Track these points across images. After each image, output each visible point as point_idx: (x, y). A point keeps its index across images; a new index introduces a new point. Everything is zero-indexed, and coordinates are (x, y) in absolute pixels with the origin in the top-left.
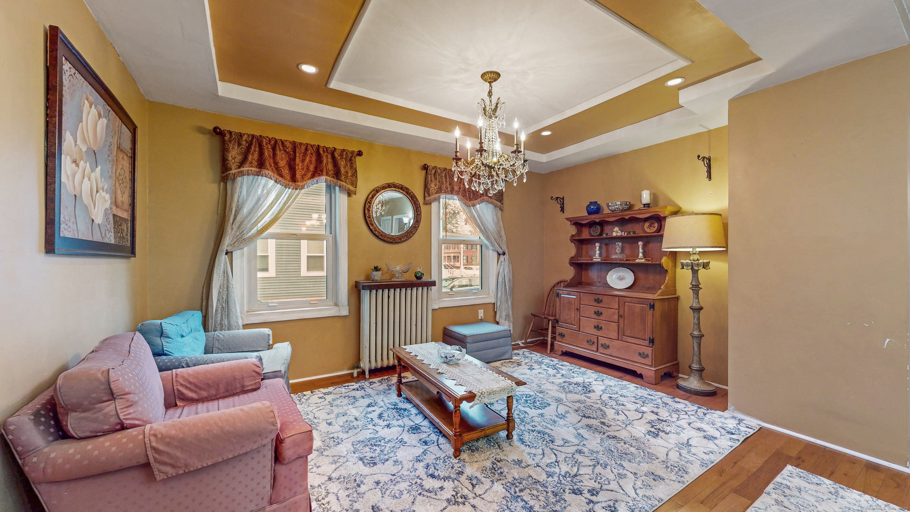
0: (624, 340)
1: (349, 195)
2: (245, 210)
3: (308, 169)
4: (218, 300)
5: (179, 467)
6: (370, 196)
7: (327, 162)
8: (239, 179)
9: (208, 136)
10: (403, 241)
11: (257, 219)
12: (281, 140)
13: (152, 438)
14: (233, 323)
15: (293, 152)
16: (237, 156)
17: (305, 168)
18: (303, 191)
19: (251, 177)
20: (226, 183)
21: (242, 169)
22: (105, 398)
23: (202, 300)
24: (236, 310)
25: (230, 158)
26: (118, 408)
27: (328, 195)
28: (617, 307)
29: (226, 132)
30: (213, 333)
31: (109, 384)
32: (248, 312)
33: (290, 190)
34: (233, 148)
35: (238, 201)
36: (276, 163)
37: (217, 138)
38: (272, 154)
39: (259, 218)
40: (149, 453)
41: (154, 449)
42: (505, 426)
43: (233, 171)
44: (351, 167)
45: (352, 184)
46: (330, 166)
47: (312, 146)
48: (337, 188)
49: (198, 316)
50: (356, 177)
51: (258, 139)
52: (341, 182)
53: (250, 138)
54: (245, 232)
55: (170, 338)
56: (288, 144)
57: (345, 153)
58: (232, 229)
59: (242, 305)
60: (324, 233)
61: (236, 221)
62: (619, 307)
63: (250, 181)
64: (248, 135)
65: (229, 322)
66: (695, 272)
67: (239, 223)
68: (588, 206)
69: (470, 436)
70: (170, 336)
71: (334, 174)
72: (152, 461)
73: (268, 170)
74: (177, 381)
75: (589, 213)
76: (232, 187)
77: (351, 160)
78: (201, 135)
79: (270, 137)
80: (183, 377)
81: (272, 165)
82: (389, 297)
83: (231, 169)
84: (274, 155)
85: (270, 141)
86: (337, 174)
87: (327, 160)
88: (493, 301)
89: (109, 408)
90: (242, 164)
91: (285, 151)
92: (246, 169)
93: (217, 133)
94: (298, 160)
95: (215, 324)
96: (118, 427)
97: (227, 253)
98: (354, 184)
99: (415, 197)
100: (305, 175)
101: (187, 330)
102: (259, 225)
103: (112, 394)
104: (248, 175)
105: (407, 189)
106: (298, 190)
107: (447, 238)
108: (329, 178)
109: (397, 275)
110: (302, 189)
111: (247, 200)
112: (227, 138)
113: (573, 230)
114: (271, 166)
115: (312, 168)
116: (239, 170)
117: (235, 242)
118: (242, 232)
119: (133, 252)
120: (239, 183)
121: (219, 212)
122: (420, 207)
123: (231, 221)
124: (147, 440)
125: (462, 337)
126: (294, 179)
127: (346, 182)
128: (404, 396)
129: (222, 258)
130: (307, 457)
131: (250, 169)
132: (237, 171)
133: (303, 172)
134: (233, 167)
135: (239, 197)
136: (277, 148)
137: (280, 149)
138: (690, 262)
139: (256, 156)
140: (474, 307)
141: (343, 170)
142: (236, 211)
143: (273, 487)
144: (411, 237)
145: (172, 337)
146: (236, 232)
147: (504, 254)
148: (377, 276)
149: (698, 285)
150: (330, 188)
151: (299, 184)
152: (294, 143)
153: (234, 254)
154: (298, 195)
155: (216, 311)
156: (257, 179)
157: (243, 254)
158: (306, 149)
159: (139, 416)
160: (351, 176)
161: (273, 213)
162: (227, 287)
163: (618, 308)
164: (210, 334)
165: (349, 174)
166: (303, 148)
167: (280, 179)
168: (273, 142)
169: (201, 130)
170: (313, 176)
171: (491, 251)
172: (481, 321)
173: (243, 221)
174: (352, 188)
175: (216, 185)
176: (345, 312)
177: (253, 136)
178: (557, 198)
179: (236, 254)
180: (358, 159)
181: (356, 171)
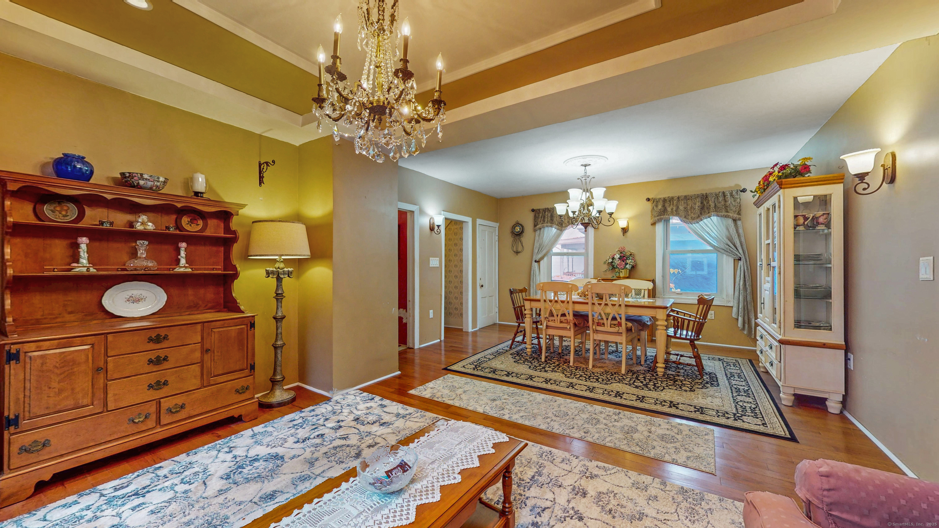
0: (212, 383)
28: (199, 339)
62: (202, 338)
66: (279, 280)
138: (275, 270)
149: (282, 294)
163: (200, 341)
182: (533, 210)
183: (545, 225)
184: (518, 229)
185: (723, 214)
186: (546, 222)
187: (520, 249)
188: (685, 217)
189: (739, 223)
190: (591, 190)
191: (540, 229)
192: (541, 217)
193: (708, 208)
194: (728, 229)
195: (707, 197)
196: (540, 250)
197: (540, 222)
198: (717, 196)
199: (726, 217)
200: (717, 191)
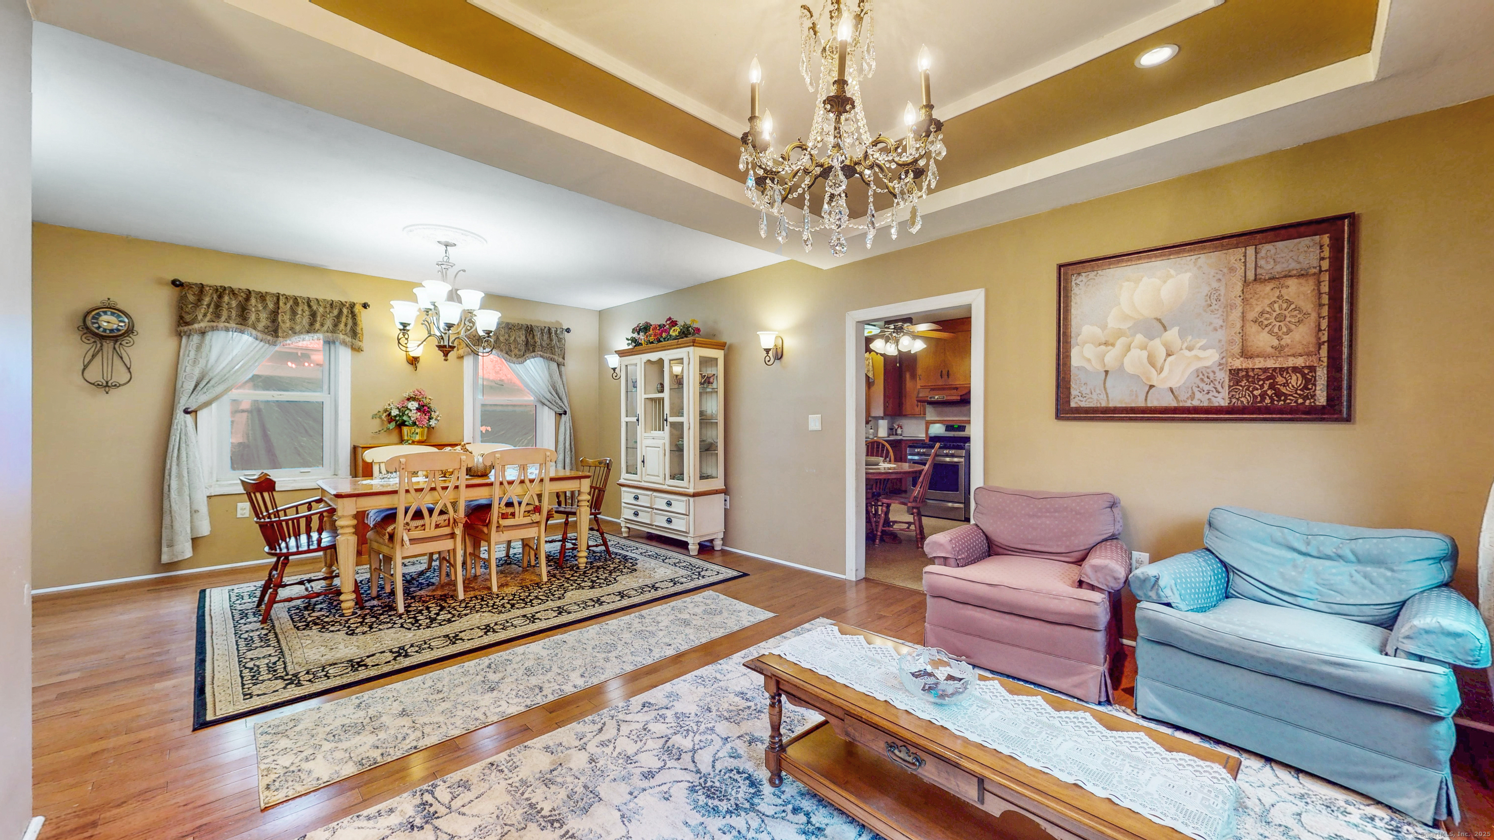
182: (176, 283)
183: (221, 325)
184: (108, 322)
185: (548, 355)
186: (223, 319)
187: (121, 375)
188: (507, 353)
189: (563, 368)
190: (459, 292)
191: (203, 333)
192: (209, 306)
193: (534, 346)
194: (551, 376)
195: (532, 330)
196: (201, 385)
197: (205, 315)
198: (542, 331)
199: (552, 360)
200: (543, 326)
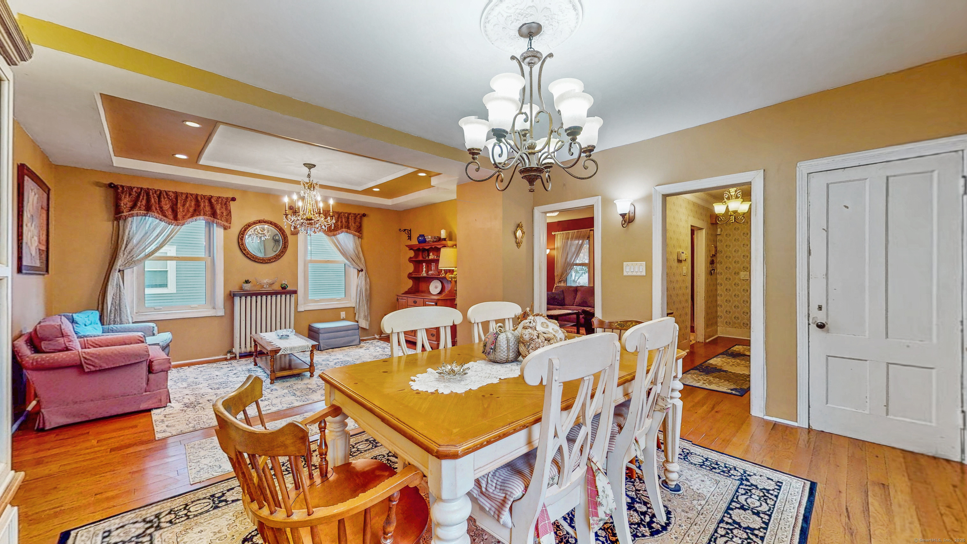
1: (225, 229)
2: (134, 241)
3: (188, 211)
4: (112, 304)
5: (97, 367)
6: (243, 229)
7: (205, 206)
8: (130, 219)
9: (102, 189)
10: (272, 262)
11: (145, 247)
12: (165, 191)
13: (83, 354)
14: (124, 320)
15: (175, 199)
16: (128, 203)
17: (185, 211)
18: (183, 227)
19: (140, 218)
20: (119, 222)
21: (132, 212)
22: (60, 336)
23: (98, 305)
24: (127, 311)
25: (122, 205)
26: (65, 341)
27: (207, 229)
29: (119, 186)
30: (107, 326)
31: (61, 330)
32: (137, 313)
33: (173, 226)
34: (125, 198)
35: (129, 234)
36: (161, 208)
37: (111, 191)
38: (157, 201)
39: (146, 246)
40: (82, 359)
41: (85, 358)
42: (309, 370)
43: (125, 214)
44: (226, 209)
45: (227, 222)
46: (208, 208)
47: (191, 195)
48: (215, 225)
49: (97, 314)
50: (231, 216)
51: (146, 191)
52: (217, 220)
53: (139, 190)
54: (134, 256)
55: (78, 324)
56: (171, 194)
57: (220, 199)
58: (124, 254)
59: (132, 308)
60: (204, 256)
61: (127, 249)
63: (139, 220)
64: (138, 188)
65: (121, 320)
67: (130, 250)
68: (418, 238)
69: (281, 374)
70: (78, 322)
71: (212, 214)
72: (83, 363)
73: (154, 212)
74: (88, 343)
75: (419, 242)
76: (124, 225)
77: (225, 204)
78: (98, 188)
79: (156, 189)
80: (91, 341)
81: (158, 208)
82: (256, 302)
83: (123, 212)
84: (160, 201)
85: (156, 192)
86: (214, 214)
87: (205, 205)
88: (354, 305)
89: (61, 340)
90: (132, 208)
91: (169, 198)
92: (136, 212)
93: (111, 187)
94: (179, 205)
95: (109, 321)
96: (65, 349)
97: (119, 271)
98: (229, 220)
99: (283, 229)
100: (185, 215)
101: (89, 322)
102: (147, 251)
103: (62, 334)
104: (137, 216)
105: (275, 223)
106: (179, 227)
107: (312, 259)
108: (207, 217)
109: (265, 287)
110: (182, 225)
111: (136, 233)
112: (120, 190)
113: (412, 254)
114: (156, 209)
115: (191, 210)
116: (130, 213)
117: (126, 263)
118: (133, 256)
119: (47, 271)
120: (130, 222)
121: (113, 242)
122: (287, 237)
123: (123, 248)
124: (81, 354)
125: (317, 329)
126: (176, 218)
127: (221, 220)
128: (258, 365)
129: (115, 276)
130: (167, 371)
131: (139, 212)
132: (128, 213)
133: (184, 214)
134: (125, 211)
135: (130, 231)
136: (162, 197)
137: (164, 197)
139: (144, 202)
140: (338, 310)
141: (218, 212)
142: (127, 241)
143: (147, 384)
144: (279, 259)
145: (80, 323)
146: (127, 256)
147: (362, 270)
148: (247, 287)
150: (209, 225)
151: (180, 222)
152: (176, 193)
153: (125, 271)
154: (179, 230)
155: (111, 311)
156: (145, 219)
157: (133, 272)
158: (187, 197)
159: (74, 347)
160: (226, 215)
161: (158, 243)
162: (119, 296)
164: (105, 326)
165: (224, 214)
166: (184, 196)
167: (165, 218)
168: (158, 193)
169: (98, 184)
170: (192, 216)
171: (352, 269)
172: (343, 319)
173: (133, 248)
174: (226, 224)
175: (111, 223)
176: (221, 313)
177: (141, 189)
178: (405, 230)
179: (127, 272)
180: (232, 203)
181: (230, 212)
